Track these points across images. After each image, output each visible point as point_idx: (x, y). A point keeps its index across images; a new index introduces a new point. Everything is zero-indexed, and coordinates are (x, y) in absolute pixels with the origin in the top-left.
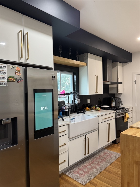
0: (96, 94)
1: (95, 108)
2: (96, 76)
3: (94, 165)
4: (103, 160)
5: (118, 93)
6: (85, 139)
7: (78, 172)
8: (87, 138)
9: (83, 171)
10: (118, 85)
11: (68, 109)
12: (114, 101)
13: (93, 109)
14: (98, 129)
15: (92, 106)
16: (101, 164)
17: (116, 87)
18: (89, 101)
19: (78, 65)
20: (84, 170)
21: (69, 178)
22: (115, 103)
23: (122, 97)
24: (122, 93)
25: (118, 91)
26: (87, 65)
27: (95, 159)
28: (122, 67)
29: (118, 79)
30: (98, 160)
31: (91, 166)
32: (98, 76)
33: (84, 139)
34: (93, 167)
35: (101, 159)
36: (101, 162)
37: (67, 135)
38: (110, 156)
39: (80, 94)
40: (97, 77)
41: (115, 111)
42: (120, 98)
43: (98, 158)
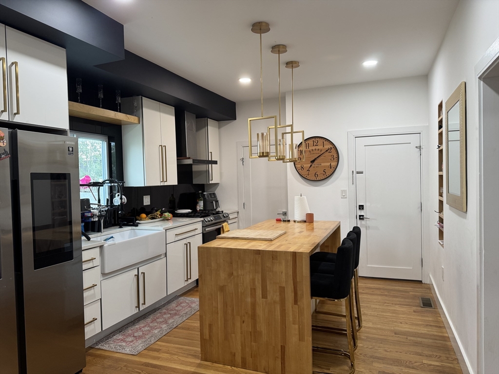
0: (162, 184)
1: (161, 215)
2: (161, 146)
3: (156, 324)
4: (176, 314)
5: (210, 182)
6: (138, 276)
7: (122, 340)
8: (142, 273)
9: (134, 336)
10: (210, 165)
11: (98, 216)
12: (201, 200)
13: (157, 216)
14: (166, 256)
15: (154, 211)
16: (171, 321)
17: (207, 170)
18: (147, 200)
19: (121, 120)
20: (136, 334)
21: (103, 351)
22: (203, 203)
23: (218, 192)
24: (218, 184)
25: (210, 179)
26: (141, 123)
27: (159, 315)
28: (217, 129)
29: (210, 154)
30: (164, 316)
31: (151, 327)
32: (165, 146)
33: (135, 275)
34: (153, 328)
35: (171, 314)
36: (171, 317)
37: (99, 268)
38: (190, 306)
39: (126, 185)
40: (163, 148)
41: (202, 219)
42: (214, 194)
43: (165, 313)
